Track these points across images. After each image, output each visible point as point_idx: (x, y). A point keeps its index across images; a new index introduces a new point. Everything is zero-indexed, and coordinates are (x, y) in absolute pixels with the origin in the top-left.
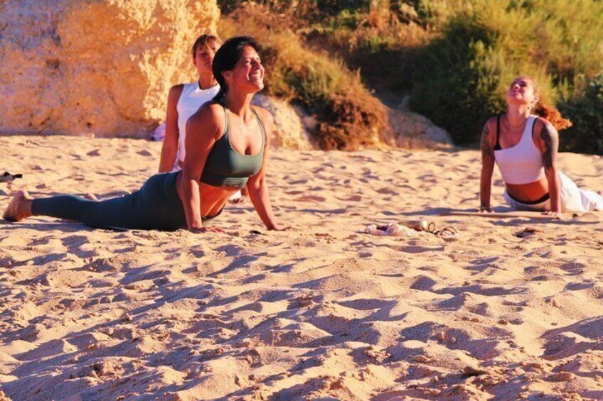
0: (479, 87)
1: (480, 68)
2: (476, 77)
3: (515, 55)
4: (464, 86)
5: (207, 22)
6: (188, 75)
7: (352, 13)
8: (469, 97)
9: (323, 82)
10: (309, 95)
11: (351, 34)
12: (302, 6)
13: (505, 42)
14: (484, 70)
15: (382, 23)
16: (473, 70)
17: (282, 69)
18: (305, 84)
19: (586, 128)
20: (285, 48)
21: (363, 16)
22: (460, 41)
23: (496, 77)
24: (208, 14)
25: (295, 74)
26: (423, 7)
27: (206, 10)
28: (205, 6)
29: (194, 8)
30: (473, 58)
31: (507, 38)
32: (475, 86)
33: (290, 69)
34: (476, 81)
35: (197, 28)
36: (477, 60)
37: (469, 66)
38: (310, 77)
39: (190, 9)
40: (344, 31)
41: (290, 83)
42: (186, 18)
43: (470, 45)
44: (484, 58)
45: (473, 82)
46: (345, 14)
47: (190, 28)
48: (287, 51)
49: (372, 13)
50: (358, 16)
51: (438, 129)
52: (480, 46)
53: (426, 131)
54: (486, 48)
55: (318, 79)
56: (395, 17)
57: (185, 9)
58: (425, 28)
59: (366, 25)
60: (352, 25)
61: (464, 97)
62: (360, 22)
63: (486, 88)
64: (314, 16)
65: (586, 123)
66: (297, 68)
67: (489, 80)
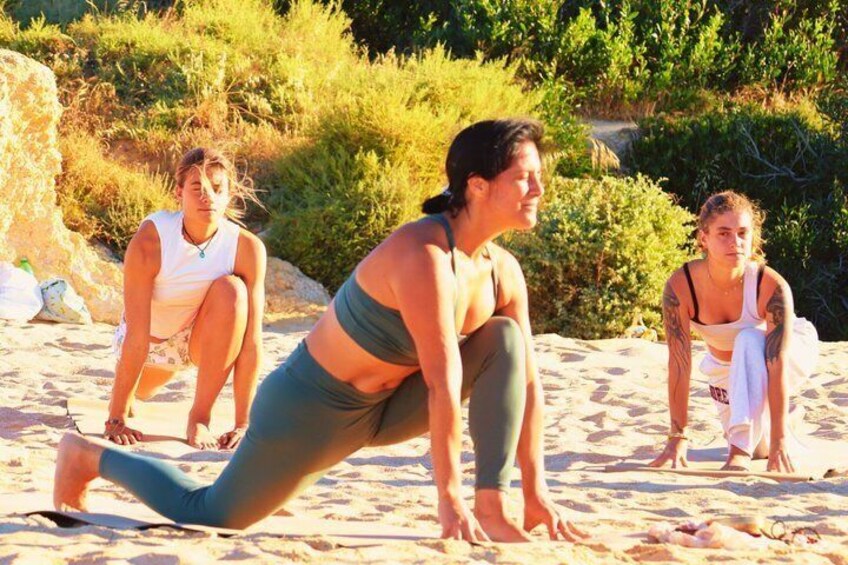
0: (372, 219)
1: (372, 191)
2: (368, 205)
3: (422, 174)
4: (349, 219)
5: (43, 124)
6: (11, 208)
7: (171, 106)
8: (357, 236)
9: (139, 211)
10: (119, 230)
11: (172, 138)
12: (94, 94)
13: (408, 154)
14: (379, 195)
15: (217, 122)
16: (363, 195)
17: (76, 191)
18: (112, 214)
19: (538, 284)
20: (79, 157)
21: (188, 111)
22: (341, 150)
23: (398, 206)
24: (45, 110)
25: (96, 198)
26: (278, 99)
27: (42, 105)
28: (41, 99)
29: (24, 101)
30: (361, 176)
31: (412, 148)
32: (364, 219)
33: (87, 191)
34: (368, 210)
35: (26, 133)
36: (368, 180)
37: (356, 189)
38: (120, 203)
39: (17, 102)
40: (161, 134)
41: (91, 212)
42: (10, 116)
43: (357, 157)
44: (379, 177)
45: (363, 213)
46: (160, 108)
47: (16, 133)
48: (81, 163)
49: (201, 107)
50: (180, 111)
51: (311, 282)
52: (372, 158)
53: (293, 286)
54: (381, 161)
55: (132, 206)
56: (236, 113)
57: (10, 102)
58: (282, 131)
59: (194, 124)
60: (172, 125)
61: (350, 236)
62: (184, 119)
63: (382, 223)
64: (112, 109)
65: (538, 276)
66: (98, 189)
67: (387, 209)
